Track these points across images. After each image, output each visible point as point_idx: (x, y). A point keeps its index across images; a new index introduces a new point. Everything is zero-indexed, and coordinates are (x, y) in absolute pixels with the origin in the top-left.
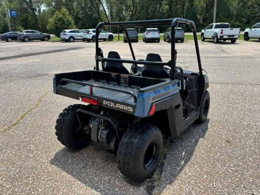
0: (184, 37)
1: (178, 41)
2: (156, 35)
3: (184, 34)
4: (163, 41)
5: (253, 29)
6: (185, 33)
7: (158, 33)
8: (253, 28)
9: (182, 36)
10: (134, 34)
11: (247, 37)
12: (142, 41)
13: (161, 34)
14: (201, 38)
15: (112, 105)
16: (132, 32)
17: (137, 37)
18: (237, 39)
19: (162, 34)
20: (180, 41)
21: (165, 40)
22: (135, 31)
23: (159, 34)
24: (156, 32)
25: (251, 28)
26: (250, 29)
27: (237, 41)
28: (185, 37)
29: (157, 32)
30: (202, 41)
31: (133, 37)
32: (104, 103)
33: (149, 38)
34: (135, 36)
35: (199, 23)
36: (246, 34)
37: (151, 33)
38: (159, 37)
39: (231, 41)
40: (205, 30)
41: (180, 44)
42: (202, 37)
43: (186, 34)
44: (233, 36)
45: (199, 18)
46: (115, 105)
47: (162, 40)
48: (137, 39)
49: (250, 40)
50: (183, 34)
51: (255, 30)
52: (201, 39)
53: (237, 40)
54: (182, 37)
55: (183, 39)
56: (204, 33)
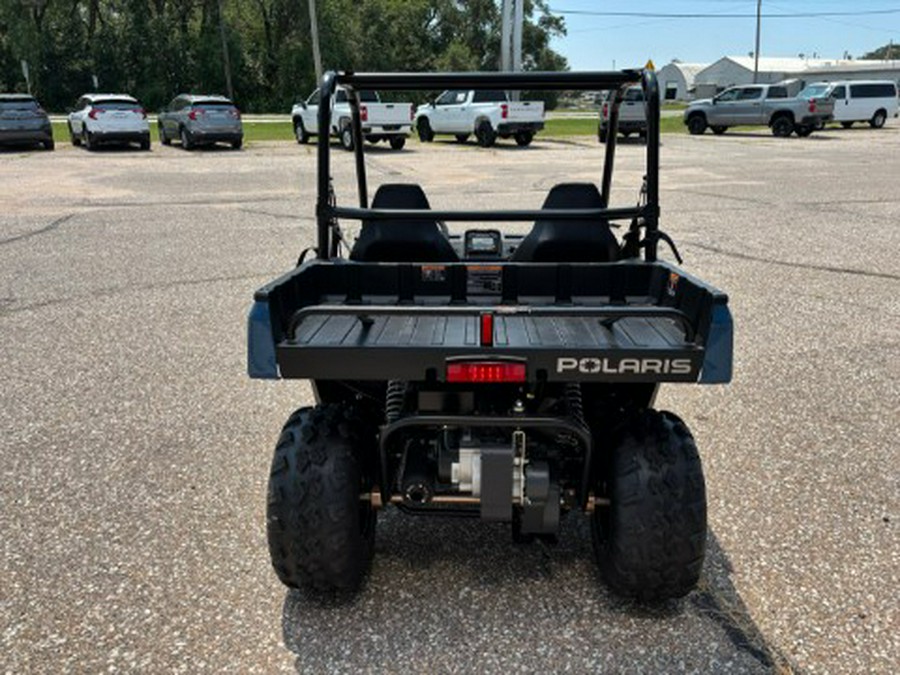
0: (241, 130)
1: (219, 143)
2: (131, 121)
3: (239, 118)
4: (160, 144)
5: (438, 107)
6: (243, 116)
7: (141, 116)
8: (439, 103)
9: (236, 128)
10: (32, 118)
11: (425, 131)
12: (70, 143)
13: (149, 116)
14: (293, 134)
15: (602, 366)
16: (23, 109)
17: (47, 129)
18: (406, 136)
19: (153, 119)
20: (229, 145)
21: (167, 142)
22: (33, 103)
23: (145, 117)
24: (130, 112)
25: (433, 104)
26: (431, 107)
27: (408, 144)
28: (245, 132)
29: (135, 111)
30: (301, 142)
31: (29, 130)
32: (560, 368)
33: (104, 132)
34: (37, 123)
35: (254, 81)
36: (423, 120)
37: (110, 112)
38: (146, 128)
39: (391, 144)
40: (305, 107)
41: (231, 153)
42: (299, 129)
43: (248, 119)
44: (398, 127)
45: (251, 65)
46: (613, 364)
47: (155, 140)
48: (49, 138)
49: (436, 139)
50: (235, 121)
51: (446, 110)
52: (297, 138)
53: (407, 141)
54: (235, 132)
55: (240, 136)
56: (303, 117)
